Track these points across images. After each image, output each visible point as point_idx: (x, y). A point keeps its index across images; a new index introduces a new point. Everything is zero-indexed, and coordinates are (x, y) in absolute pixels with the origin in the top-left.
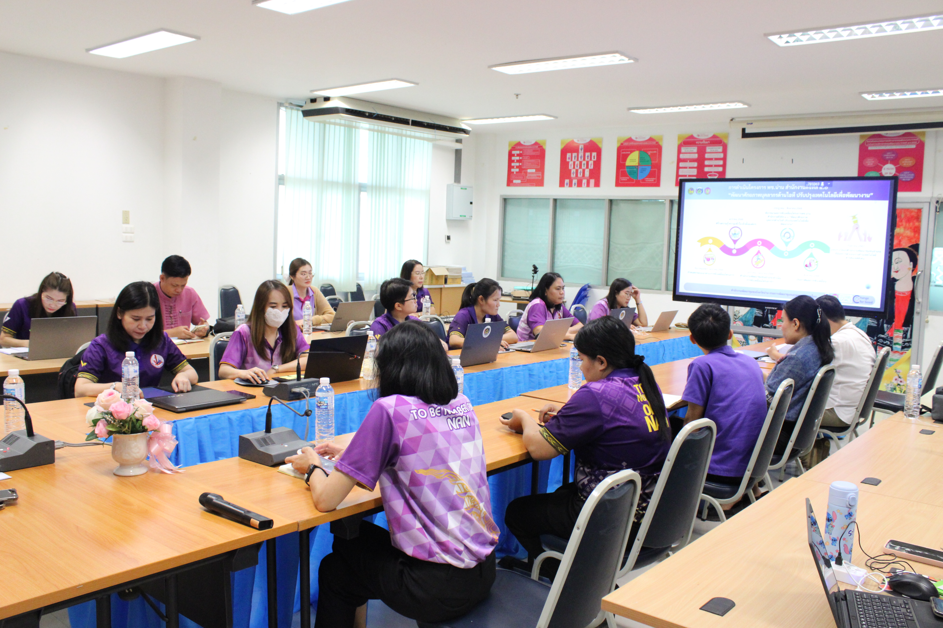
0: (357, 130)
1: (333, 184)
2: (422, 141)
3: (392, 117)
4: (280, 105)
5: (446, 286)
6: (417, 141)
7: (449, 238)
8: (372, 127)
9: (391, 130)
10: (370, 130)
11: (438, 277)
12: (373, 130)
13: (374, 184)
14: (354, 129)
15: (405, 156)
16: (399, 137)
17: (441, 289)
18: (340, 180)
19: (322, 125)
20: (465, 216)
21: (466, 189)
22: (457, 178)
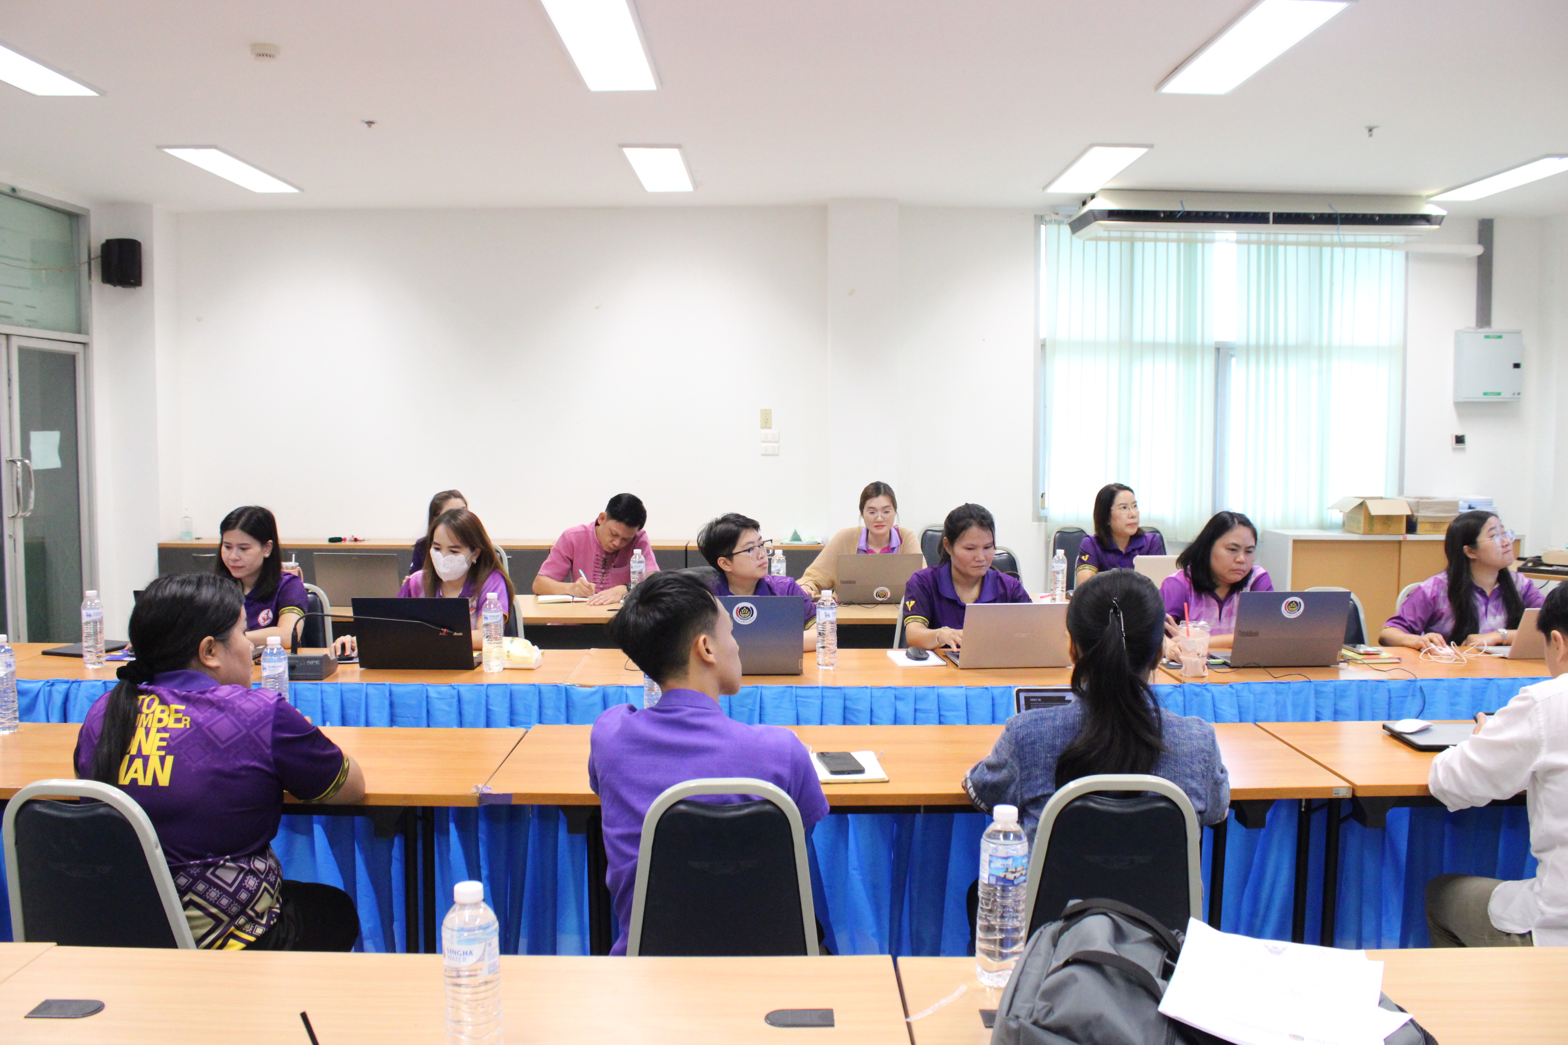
0: (1206, 245)
1: (1155, 348)
2: (1375, 251)
3: (1223, 213)
4: (1040, 219)
5: (1410, 537)
6: (1362, 251)
7: (1460, 440)
8: (1244, 237)
9: (1291, 238)
10: (1238, 242)
11: (1387, 520)
12: (1248, 243)
13: (1253, 341)
14: (1199, 245)
15: (1332, 284)
16: (1315, 250)
17: (1400, 542)
18: (1172, 339)
19: (1126, 245)
20: (1499, 394)
21: (1500, 337)
22: (1484, 316)
